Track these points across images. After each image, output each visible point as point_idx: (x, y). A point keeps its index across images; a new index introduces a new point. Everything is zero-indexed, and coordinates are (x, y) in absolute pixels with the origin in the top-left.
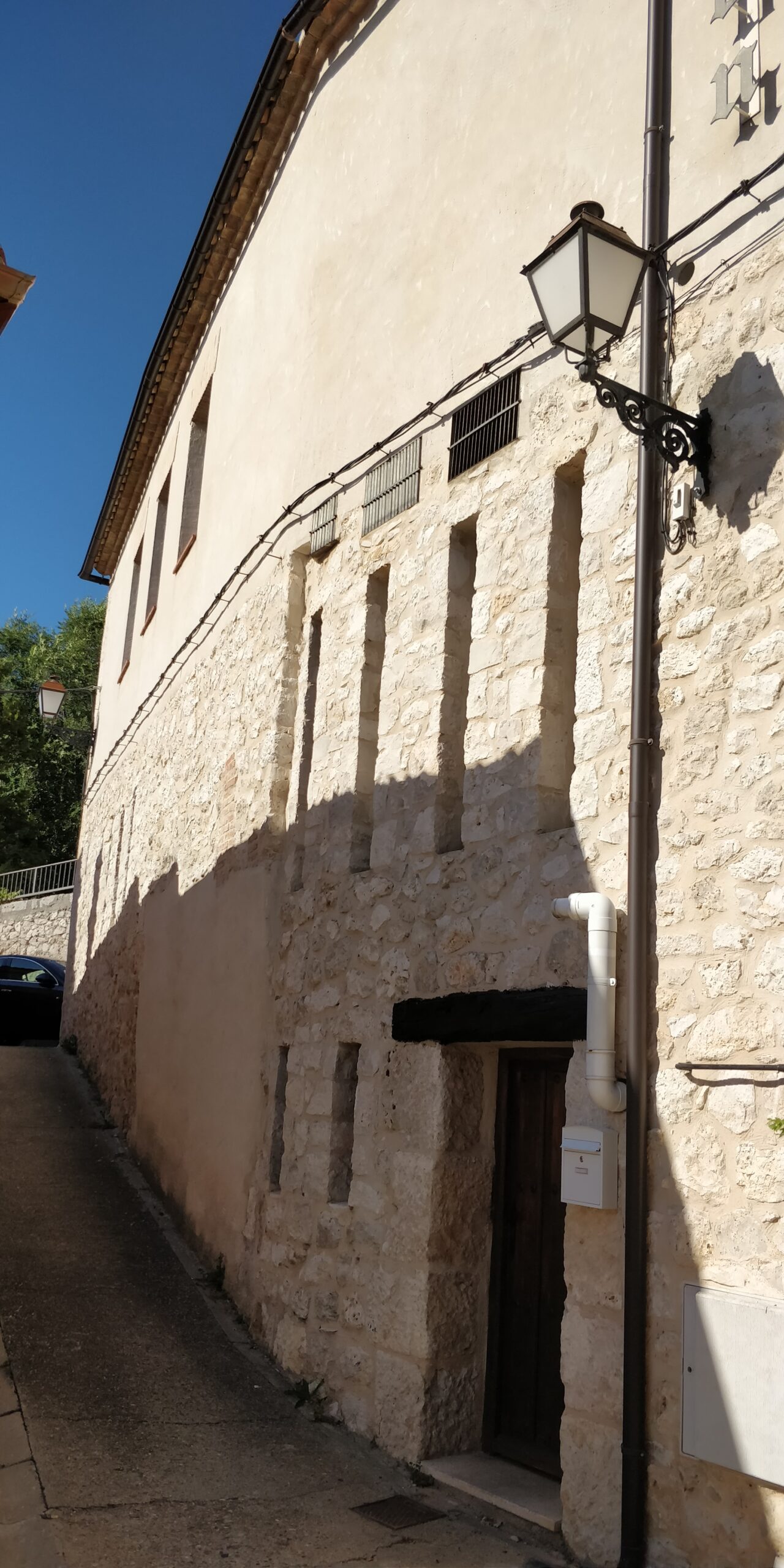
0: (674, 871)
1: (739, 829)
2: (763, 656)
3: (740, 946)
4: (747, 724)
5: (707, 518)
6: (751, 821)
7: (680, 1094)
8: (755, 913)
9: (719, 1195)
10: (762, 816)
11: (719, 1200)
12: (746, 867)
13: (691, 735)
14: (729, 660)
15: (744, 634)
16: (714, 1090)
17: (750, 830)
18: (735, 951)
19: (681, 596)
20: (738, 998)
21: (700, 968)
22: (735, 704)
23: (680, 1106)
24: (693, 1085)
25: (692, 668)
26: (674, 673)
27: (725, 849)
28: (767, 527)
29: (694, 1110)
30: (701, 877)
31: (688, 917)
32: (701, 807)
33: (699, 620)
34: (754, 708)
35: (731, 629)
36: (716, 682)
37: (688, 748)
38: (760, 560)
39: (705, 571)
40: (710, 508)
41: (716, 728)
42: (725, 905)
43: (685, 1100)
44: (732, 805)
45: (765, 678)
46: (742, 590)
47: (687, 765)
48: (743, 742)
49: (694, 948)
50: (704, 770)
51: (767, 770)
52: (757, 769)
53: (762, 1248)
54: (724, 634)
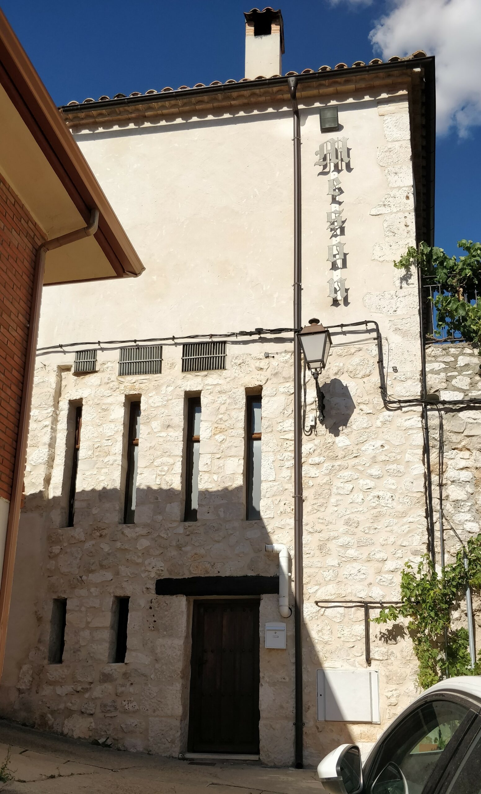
0: (310, 540)
1: (337, 529)
2: (346, 478)
3: (338, 565)
4: (339, 497)
5: (321, 428)
6: (342, 528)
7: (315, 611)
8: (344, 556)
9: (331, 641)
10: (346, 527)
11: (330, 643)
12: (341, 541)
13: (317, 497)
14: (331, 476)
15: (338, 469)
16: (327, 609)
17: (341, 530)
18: (336, 567)
19: (311, 451)
20: (337, 581)
21: (322, 572)
22: (334, 490)
23: (314, 614)
24: (320, 608)
25: (317, 476)
26: (309, 475)
27: (332, 535)
28: (346, 438)
29: (319, 615)
30: (321, 543)
31: (316, 555)
32: (320, 521)
33: (320, 461)
34: (342, 493)
35: (333, 466)
36: (327, 482)
37: (315, 501)
38: (344, 448)
39: (321, 445)
40: (323, 425)
41: (327, 497)
42: (332, 553)
43: (316, 612)
44: (334, 522)
45: (346, 485)
46: (337, 455)
47: (315, 507)
48: (339, 503)
49: (319, 565)
50: (322, 509)
51: (347, 513)
52: (344, 512)
53: (348, 655)
54: (330, 468)
